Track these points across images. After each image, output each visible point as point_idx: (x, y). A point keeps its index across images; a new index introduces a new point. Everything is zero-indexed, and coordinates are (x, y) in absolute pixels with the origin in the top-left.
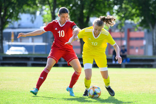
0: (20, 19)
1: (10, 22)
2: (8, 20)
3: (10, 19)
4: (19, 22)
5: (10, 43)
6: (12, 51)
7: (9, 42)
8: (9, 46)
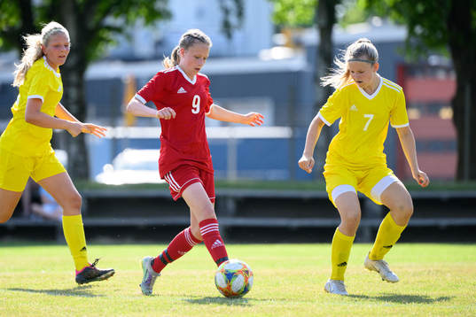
0: (167, 15)
1: (118, 30)
2: (111, 20)
3: (117, 15)
4: (163, 27)
5: (121, 132)
6: (127, 167)
7: (114, 125)
8: (117, 146)
